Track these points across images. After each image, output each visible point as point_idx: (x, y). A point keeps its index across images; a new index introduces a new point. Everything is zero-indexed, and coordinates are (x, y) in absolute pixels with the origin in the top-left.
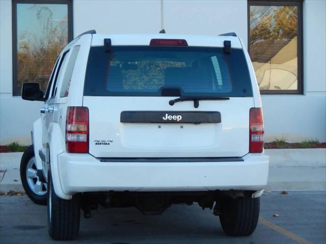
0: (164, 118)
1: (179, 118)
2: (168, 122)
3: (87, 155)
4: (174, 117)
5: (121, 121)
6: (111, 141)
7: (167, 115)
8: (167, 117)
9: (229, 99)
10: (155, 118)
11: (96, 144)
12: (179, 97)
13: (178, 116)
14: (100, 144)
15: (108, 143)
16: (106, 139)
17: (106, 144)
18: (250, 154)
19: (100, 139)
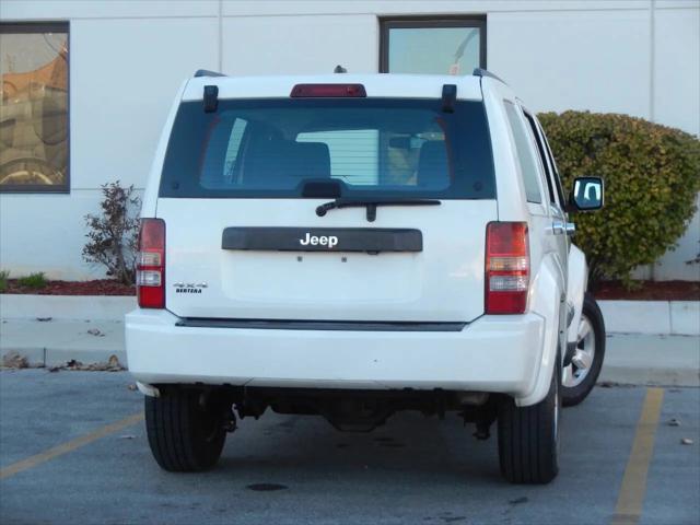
0: (302, 241)
1: (333, 241)
2: (310, 249)
3: (164, 311)
4: (322, 240)
5: (224, 248)
6: (204, 286)
7: (308, 235)
8: (309, 240)
9: (439, 203)
10: (283, 241)
11: (178, 291)
12: (333, 200)
13: (331, 238)
14: (185, 291)
15: (198, 289)
16: (196, 281)
17: (196, 291)
18: (486, 316)
19: (185, 282)
